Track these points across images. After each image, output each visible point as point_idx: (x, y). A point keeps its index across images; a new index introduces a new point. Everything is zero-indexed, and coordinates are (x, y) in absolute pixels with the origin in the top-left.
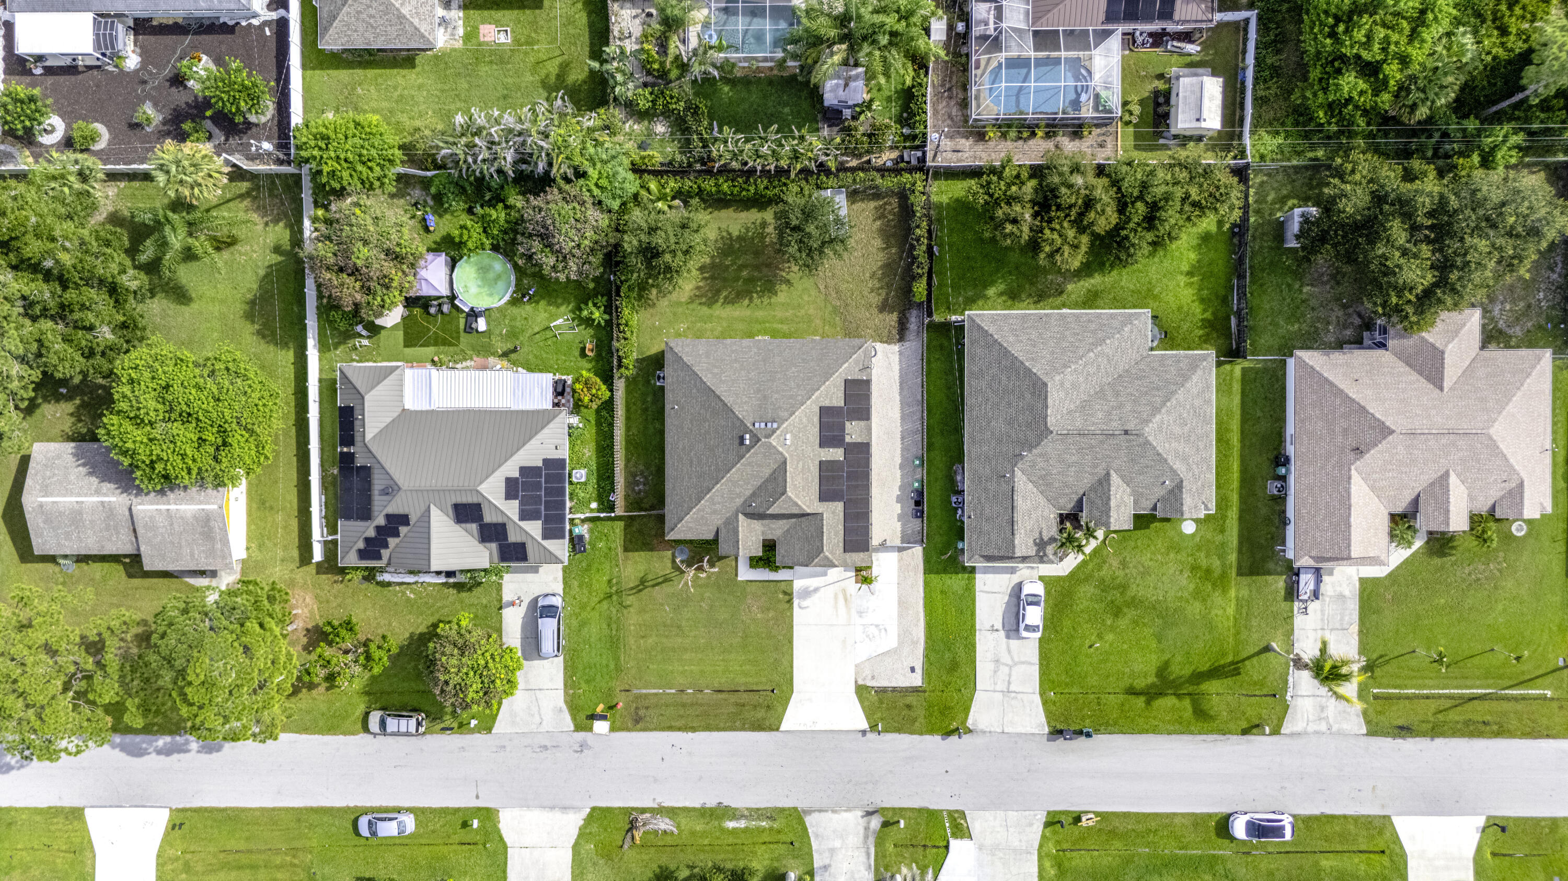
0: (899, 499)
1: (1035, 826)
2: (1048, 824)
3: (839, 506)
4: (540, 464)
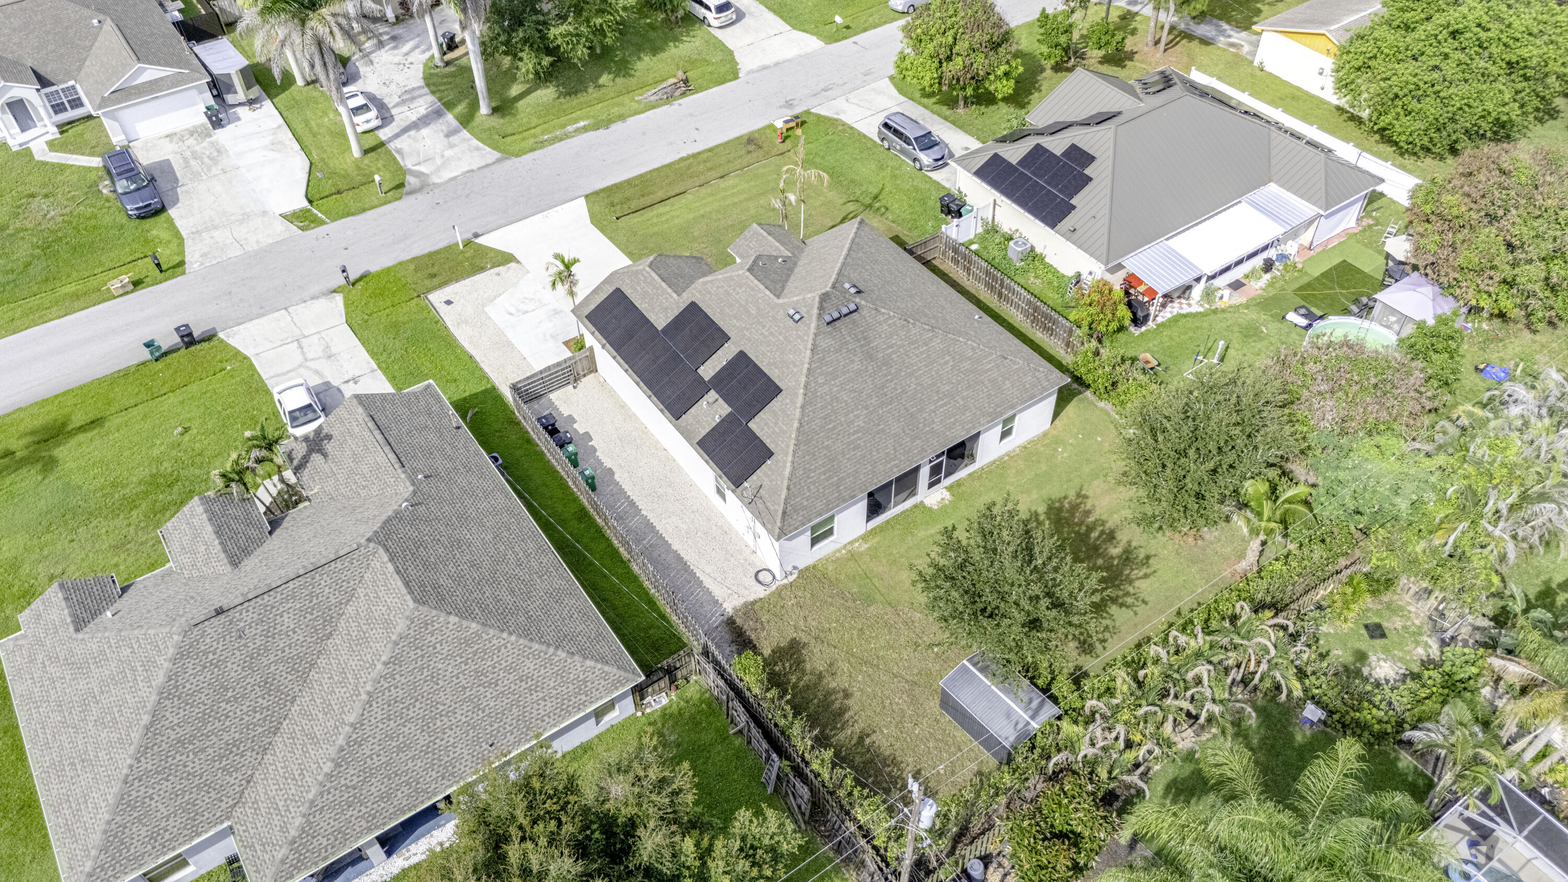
0: (588, 436)
1: (197, 255)
2: (181, 264)
3: (660, 321)
4: (1073, 202)
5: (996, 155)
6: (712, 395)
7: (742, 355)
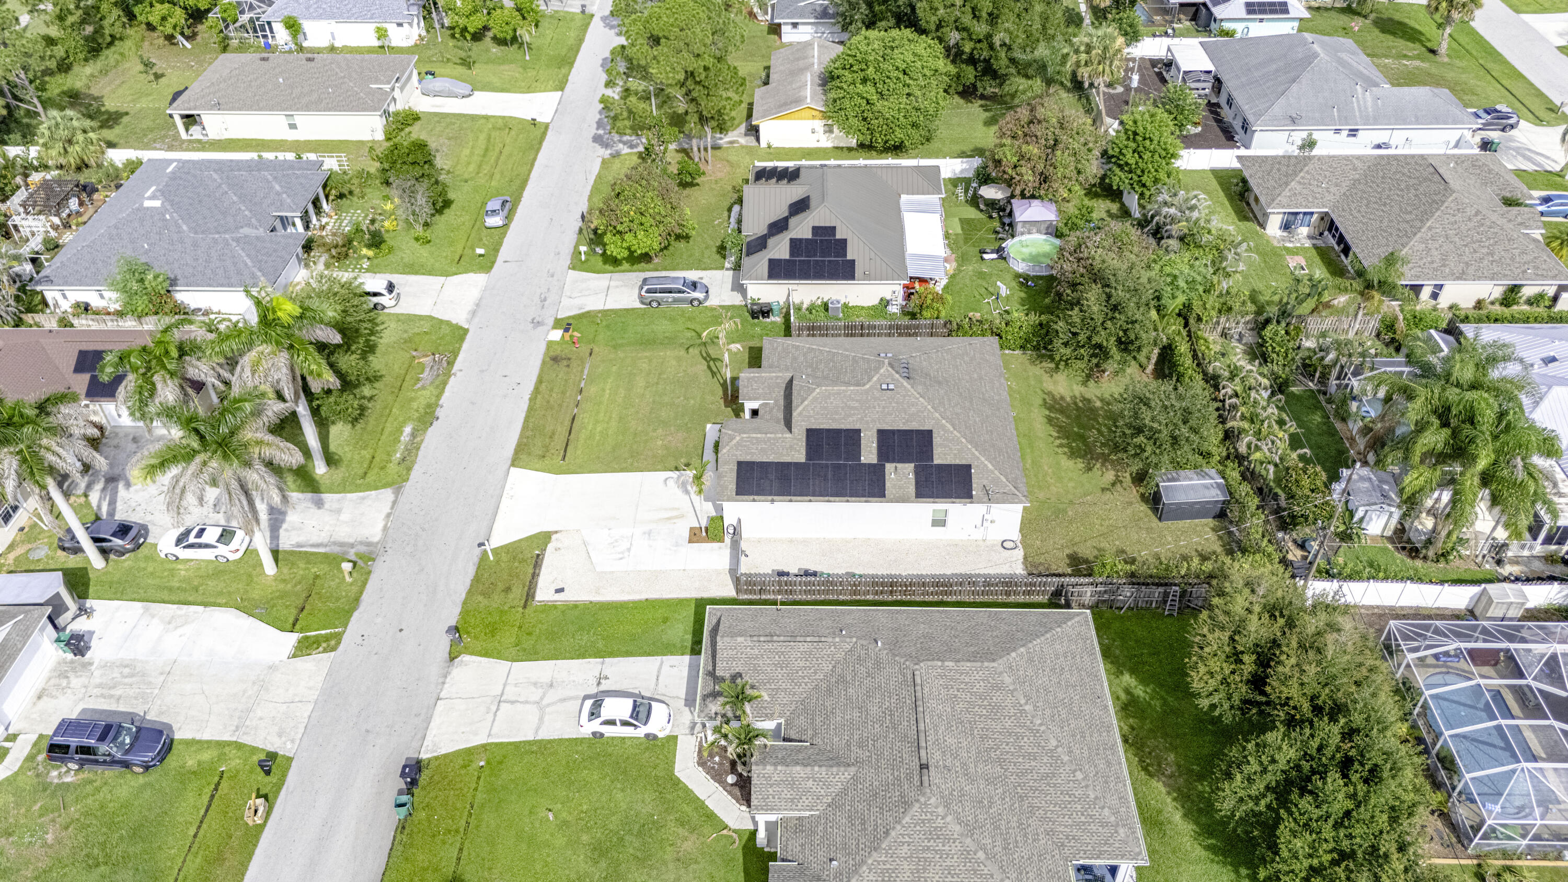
1: (275, 740)
2: (272, 757)
3: (800, 456)
4: (849, 257)
5: (770, 261)
6: (889, 467)
7: (881, 433)
